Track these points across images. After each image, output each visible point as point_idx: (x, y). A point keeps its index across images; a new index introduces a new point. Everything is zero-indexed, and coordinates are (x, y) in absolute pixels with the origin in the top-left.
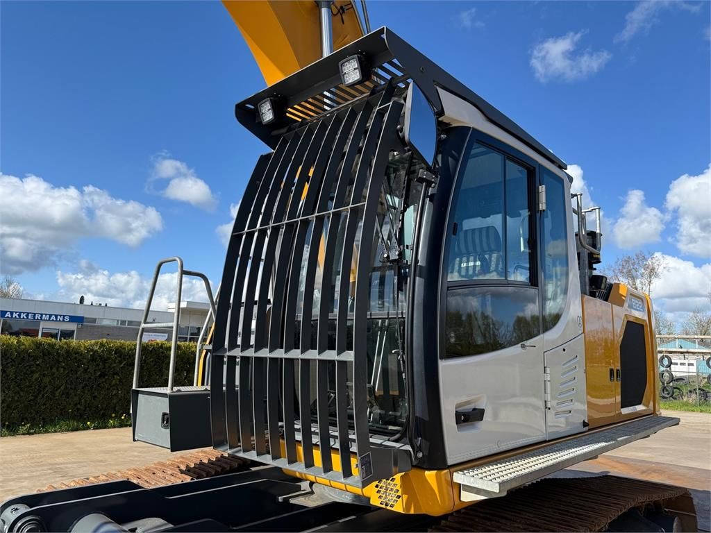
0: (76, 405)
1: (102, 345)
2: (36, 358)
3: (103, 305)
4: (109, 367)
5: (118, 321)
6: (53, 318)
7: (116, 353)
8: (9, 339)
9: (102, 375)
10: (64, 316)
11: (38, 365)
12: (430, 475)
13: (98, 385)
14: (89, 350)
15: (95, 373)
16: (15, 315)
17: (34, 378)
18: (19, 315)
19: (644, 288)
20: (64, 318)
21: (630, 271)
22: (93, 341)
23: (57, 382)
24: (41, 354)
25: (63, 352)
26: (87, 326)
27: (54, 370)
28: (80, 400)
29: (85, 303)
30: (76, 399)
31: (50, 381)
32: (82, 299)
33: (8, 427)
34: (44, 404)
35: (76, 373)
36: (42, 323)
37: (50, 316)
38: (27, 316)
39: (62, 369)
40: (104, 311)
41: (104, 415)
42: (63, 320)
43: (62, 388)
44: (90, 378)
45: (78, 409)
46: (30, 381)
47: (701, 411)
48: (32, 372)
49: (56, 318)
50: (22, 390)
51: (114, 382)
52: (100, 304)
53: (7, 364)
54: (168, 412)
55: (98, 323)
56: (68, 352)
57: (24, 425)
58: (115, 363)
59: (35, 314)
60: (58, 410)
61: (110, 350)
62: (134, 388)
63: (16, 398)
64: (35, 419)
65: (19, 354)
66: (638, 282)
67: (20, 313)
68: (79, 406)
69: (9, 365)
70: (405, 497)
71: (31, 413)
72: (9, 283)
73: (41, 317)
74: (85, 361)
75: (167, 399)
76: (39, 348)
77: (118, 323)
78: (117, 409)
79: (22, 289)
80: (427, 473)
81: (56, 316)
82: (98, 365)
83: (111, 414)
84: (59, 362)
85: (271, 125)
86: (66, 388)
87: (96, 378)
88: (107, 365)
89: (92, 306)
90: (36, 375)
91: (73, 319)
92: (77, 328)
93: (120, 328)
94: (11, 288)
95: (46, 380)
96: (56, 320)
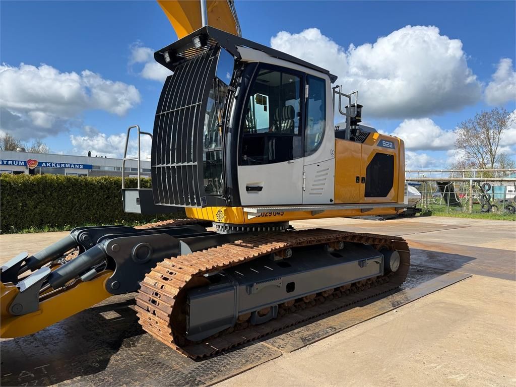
0: (94, 214)
1: (106, 179)
2: (68, 188)
3: (104, 157)
4: (112, 192)
5: (115, 168)
6: (72, 166)
7: (114, 184)
8: (52, 176)
9: (108, 197)
10: (79, 165)
11: (70, 191)
12: (234, 208)
13: (106, 203)
14: (99, 182)
15: (103, 196)
16: (48, 165)
17: (69, 199)
18: (51, 165)
19: (495, 136)
20: (79, 166)
21: (486, 123)
22: (100, 177)
23: (82, 201)
24: (71, 185)
25: (83, 183)
26: (95, 171)
27: (80, 194)
28: (96, 212)
29: (92, 156)
30: (94, 211)
31: (78, 201)
32: (89, 154)
33: (58, 227)
34: (76, 214)
35: (92, 196)
36: (65, 170)
37: (71, 165)
38: (56, 165)
39: (84, 194)
40: (105, 161)
41: (111, 221)
42: (79, 168)
43: (85, 205)
44: (101, 199)
45: (96, 217)
46: (66, 200)
47: (504, 219)
48: (67, 196)
49: (75, 166)
50: (63, 206)
51: (115, 202)
52: (102, 157)
53: (52, 191)
54: (139, 197)
55: (102, 169)
56: (86, 184)
57: (66, 225)
58: (115, 190)
59: (61, 164)
60: (85, 218)
61: (111, 183)
62: (123, 188)
63: (60, 211)
64: (72, 223)
65: (58, 185)
66: (491, 131)
67: (51, 163)
68: (96, 216)
69: (54, 191)
70: (225, 217)
71: (69, 219)
72: (39, 144)
73: (65, 166)
74: (97, 189)
75: (138, 192)
76: (69, 181)
77: (115, 170)
78: (119, 217)
79: (48, 148)
80: (233, 208)
81: (74, 165)
82: (104, 191)
83: (115, 220)
84: (81, 189)
85: (169, 63)
86: (87, 205)
87: (104, 199)
88: (110, 191)
89: (96, 158)
90: (70, 197)
91: (85, 167)
92: (89, 173)
93: (116, 172)
94: (41, 147)
95: (76, 200)
96: (75, 168)
